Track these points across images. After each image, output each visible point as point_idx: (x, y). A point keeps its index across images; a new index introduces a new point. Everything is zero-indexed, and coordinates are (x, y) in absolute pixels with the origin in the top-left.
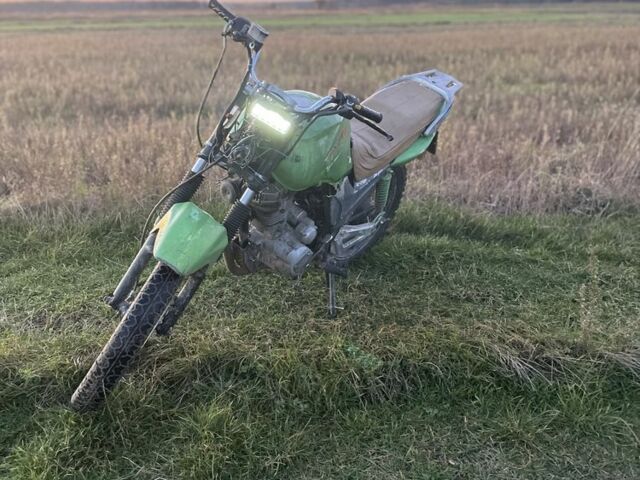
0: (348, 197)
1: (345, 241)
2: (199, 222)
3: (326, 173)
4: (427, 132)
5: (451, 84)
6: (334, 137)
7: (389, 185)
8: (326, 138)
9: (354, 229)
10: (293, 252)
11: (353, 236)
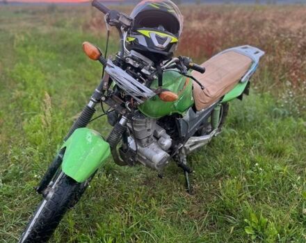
0: (192, 120)
1: (191, 146)
2: (92, 143)
3: (174, 107)
4: (243, 80)
5: (257, 52)
6: (179, 84)
7: (219, 113)
8: (173, 85)
9: (196, 139)
10: (156, 155)
11: (196, 143)
